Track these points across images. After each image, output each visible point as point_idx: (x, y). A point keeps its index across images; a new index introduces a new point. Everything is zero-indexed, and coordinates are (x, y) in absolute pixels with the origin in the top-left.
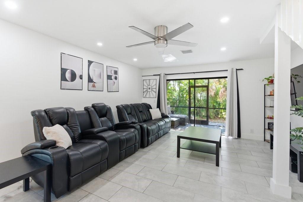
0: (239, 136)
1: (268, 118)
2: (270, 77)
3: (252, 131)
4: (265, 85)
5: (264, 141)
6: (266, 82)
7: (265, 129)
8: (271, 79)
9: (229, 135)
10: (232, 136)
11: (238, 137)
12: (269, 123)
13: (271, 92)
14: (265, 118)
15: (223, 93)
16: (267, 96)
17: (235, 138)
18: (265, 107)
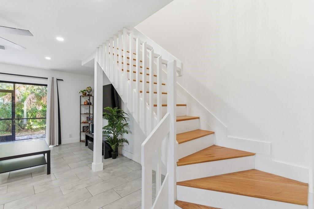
0: (60, 142)
1: (83, 123)
2: (84, 90)
3: (71, 136)
4: (80, 96)
5: (80, 142)
6: (81, 94)
7: (80, 132)
8: (85, 92)
9: (50, 144)
10: (53, 144)
11: (59, 144)
12: (83, 127)
13: (85, 102)
14: (80, 123)
15: (32, 100)
16: (82, 105)
17: (57, 146)
18: (80, 114)
